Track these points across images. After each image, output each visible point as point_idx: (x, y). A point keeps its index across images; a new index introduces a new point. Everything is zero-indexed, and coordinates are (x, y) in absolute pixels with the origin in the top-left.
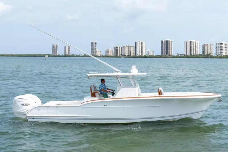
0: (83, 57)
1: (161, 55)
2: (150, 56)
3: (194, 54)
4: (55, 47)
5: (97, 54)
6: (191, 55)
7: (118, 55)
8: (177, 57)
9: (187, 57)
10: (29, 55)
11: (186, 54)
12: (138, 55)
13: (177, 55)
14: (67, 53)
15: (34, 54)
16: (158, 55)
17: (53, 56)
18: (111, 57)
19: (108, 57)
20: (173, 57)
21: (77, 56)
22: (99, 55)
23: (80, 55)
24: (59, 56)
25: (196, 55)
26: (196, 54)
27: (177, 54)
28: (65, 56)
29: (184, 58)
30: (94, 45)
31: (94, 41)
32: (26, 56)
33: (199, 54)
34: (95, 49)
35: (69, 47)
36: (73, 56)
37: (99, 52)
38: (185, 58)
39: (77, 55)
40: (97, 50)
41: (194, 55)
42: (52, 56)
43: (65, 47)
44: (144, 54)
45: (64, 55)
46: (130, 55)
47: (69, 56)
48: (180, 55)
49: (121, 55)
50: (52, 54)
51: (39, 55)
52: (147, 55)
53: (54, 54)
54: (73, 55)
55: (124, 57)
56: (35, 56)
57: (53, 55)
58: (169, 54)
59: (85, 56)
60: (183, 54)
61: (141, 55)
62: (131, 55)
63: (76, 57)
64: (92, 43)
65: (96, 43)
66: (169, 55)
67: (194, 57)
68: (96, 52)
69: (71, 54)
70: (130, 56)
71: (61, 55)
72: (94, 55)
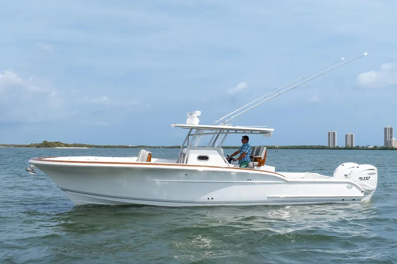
0: (372, 149)
4: (332, 136)
5: (393, 146)
14: (349, 144)
15: (303, 146)
17: (329, 148)
21: (363, 148)
23: (368, 147)
24: (338, 148)
28: (346, 148)
30: (388, 132)
31: (389, 127)
32: (293, 149)
34: (391, 137)
35: (352, 136)
36: (357, 148)
39: (363, 147)
40: (394, 139)
42: (327, 149)
43: (346, 136)
45: (344, 146)
47: (352, 148)
50: (327, 145)
51: (310, 146)
53: (331, 146)
54: (357, 146)
56: (305, 148)
57: (329, 147)
59: (375, 148)
63: (361, 149)
64: (386, 129)
65: (391, 129)
68: (391, 142)
69: (354, 145)
72: (389, 146)
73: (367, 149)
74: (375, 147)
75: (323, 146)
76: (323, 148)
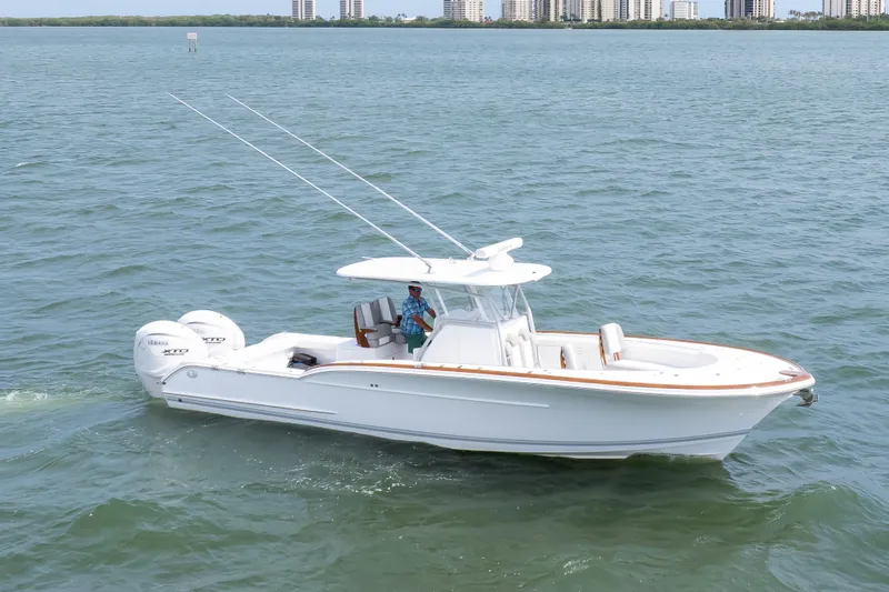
1: (723, 17)
2: (679, 23)
3: (863, 13)
5: (467, 16)
6: (849, 16)
7: (552, 19)
8: (788, 26)
9: (831, 25)
10: (204, 18)
11: (827, 13)
12: (632, 18)
13: (793, 16)
14: (350, 11)
15: (222, 17)
16: (710, 20)
17: (296, 24)
18: (520, 25)
19: (511, 26)
20: (773, 26)
21: (389, 24)
22: (477, 20)
23: (403, 18)
24: (320, 23)
25: (870, 17)
26: (872, 13)
27: (791, 12)
28: (343, 23)
29: (817, 29)
33: (882, 11)
36: (373, 23)
37: (477, 8)
38: (823, 29)
39: (389, 19)
41: (861, 18)
42: (290, 25)
44: (655, 16)
45: (338, 18)
46: (600, 20)
47: (358, 24)
48: (802, 18)
49: (564, 17)
51: (242, 18)
52: (667, 19)
53: (302, 16)
54: (373, 18)
55: (574, 28)
57: (296, 20)
58: (756, 13)
59: (420, 23)
60: (814, 14)
61: (643, 17)
62: (604, 19)
63: (383, 25)
66: (759, 18)
67: (861, 23)
68: (462, 5)
69: (364, 15)
70: (597, 24)
71: (328, 19)
72: (457, 18)
73: (400, 25)
74: (420, 19)
75: (277, 18)
76: (279, 22)
